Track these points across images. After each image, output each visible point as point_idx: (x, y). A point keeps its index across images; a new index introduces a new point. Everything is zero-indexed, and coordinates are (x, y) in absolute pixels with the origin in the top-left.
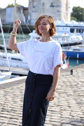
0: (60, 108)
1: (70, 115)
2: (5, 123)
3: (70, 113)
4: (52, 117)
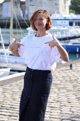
0: (59, 104)
1: (70, 111)
3: (70, 109)
4: (52, 114)
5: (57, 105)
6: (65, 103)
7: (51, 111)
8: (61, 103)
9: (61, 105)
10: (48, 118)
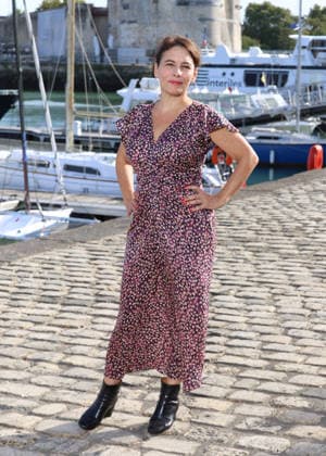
0: (267, 289)
1: (304, 307)
3: (303, 302)
4: (251, 314)
5: (261, 292)
6: (284, 287)
7: (248, 308)
8: (272, 288)
9: (273, 291)
10: (245, 325)
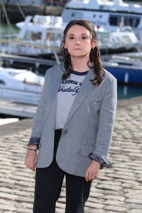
0: (119, 184)
2: (9, 210)
4: (107, 202)
5: (115, 185)
6: (132, 182)
7: (105, 197)
8: (123, 183)
9: (124, 185)
10: (102, 211)
